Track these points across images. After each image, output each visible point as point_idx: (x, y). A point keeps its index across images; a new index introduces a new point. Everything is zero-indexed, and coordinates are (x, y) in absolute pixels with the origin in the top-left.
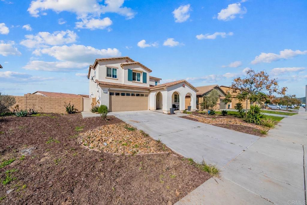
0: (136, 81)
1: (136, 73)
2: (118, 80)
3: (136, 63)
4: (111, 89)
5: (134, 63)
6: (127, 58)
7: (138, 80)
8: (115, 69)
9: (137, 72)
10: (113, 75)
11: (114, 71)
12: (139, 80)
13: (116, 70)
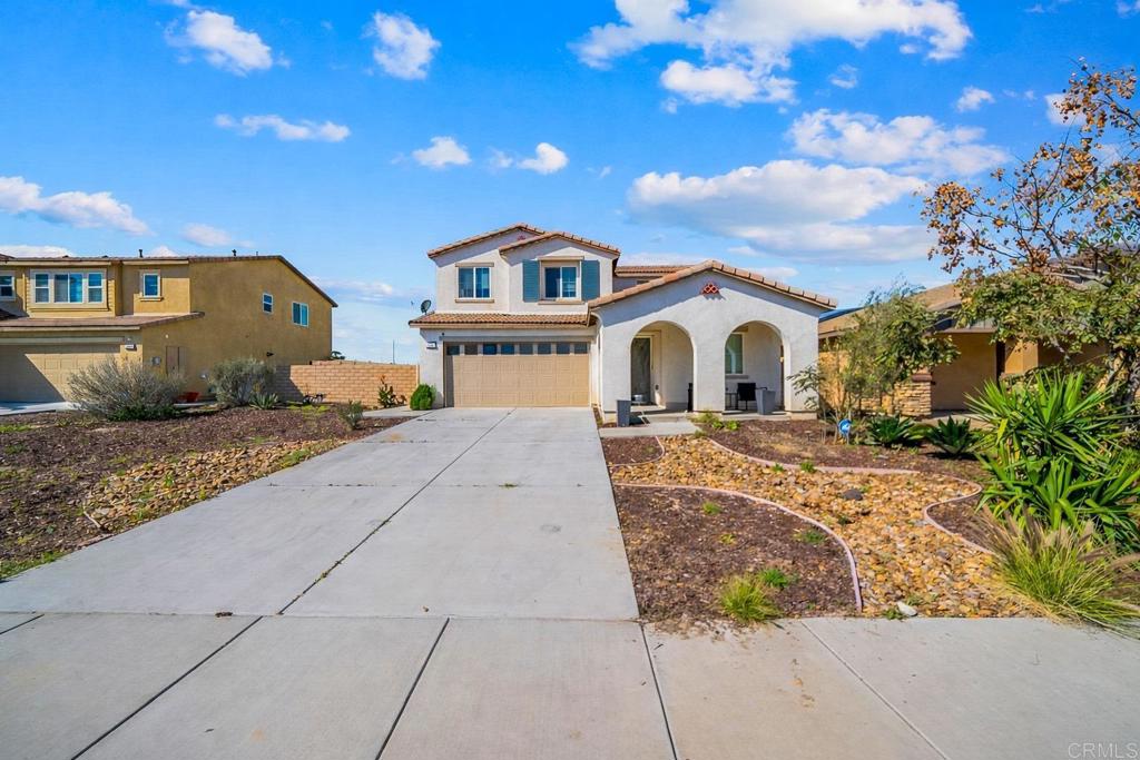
0: (561, 298)
1: (558, 270)
2: (493, 302)
3: (548, 238)
4: (447, 334)
5: (542, 236)
6: (520, 228)
7: (565, 295)
8: (483, 271)
9: (561, 266)
10: (477, 291)
11: (483, 276)
12: (573, 294)
13: (487, 271)
